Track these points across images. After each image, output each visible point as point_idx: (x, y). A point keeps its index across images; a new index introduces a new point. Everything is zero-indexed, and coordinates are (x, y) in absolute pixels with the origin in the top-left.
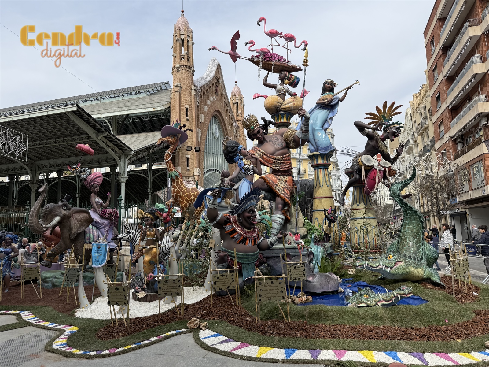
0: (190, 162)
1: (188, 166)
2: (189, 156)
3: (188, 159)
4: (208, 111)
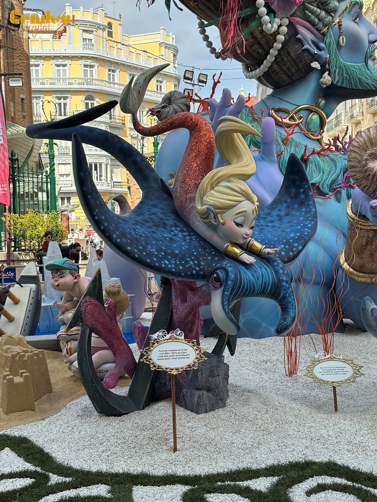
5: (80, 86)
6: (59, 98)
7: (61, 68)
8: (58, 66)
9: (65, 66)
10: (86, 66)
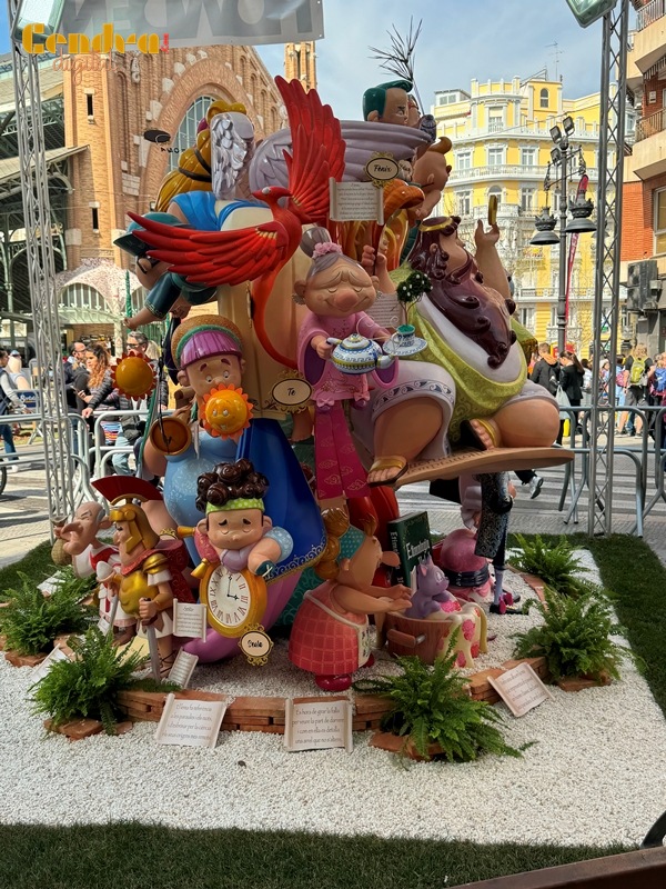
0: (100, 219)
1: (96, 226)
2: (97, 205)
3: (95, 211)
4: (174, 89)
5: (482, 177)
6: (461, 194)
7: (465, 158)
8: (461, 155)
9: (468, 154)
10: (491, 151)
